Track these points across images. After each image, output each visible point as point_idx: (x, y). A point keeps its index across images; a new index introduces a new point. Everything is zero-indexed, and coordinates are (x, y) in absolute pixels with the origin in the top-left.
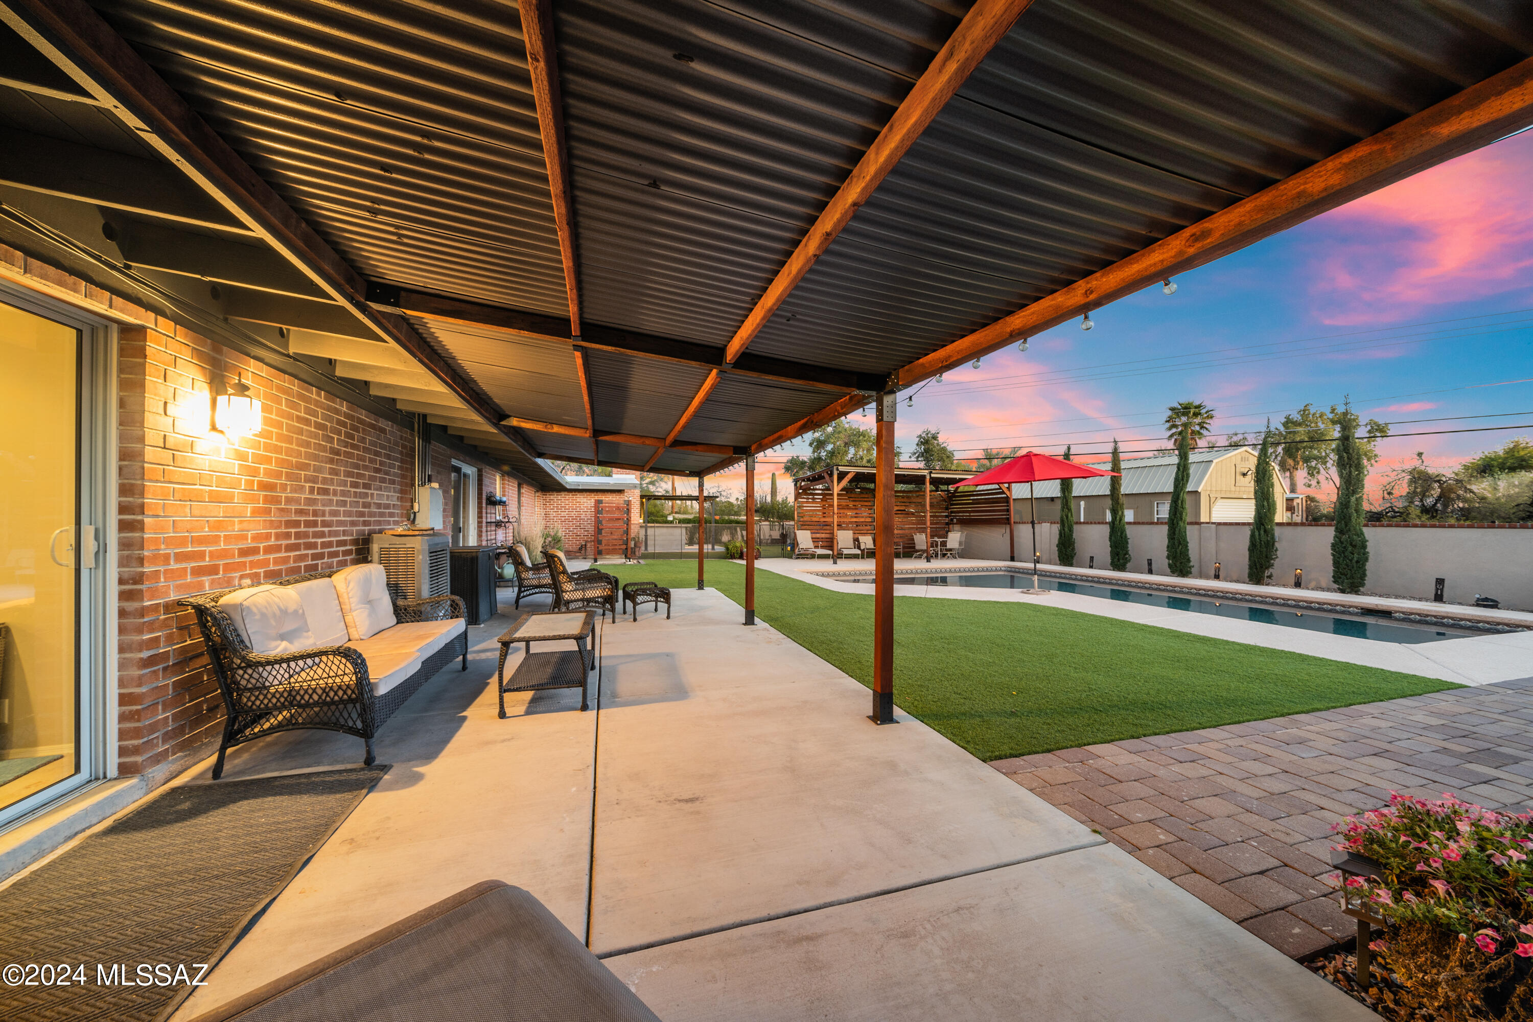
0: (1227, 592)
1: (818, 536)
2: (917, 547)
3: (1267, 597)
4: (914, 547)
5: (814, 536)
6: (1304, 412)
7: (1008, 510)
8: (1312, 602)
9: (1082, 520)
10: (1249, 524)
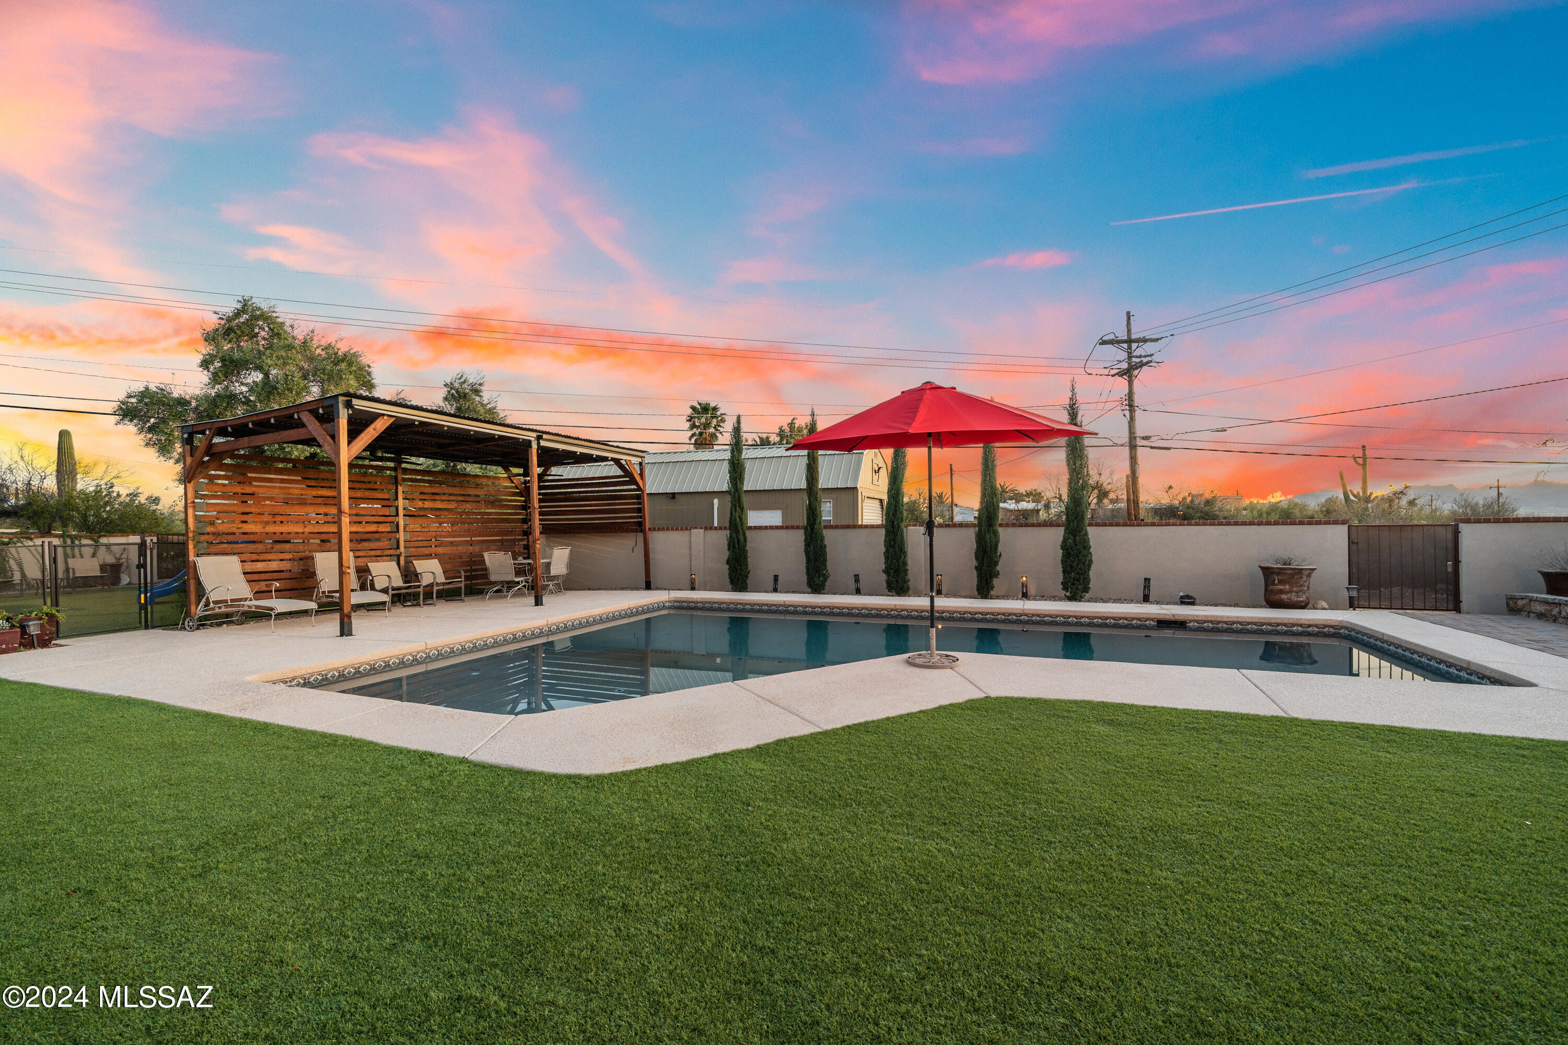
0: (1010, 614)
1: (260, 566)
2: (493, 578)
3: (1057, 616)
4: (486, 576)
5: (250, 567)
6: (791, 425)
7: (640, 510)
8: (1107, 618)
9: (716, 525)
10: (878, 526)
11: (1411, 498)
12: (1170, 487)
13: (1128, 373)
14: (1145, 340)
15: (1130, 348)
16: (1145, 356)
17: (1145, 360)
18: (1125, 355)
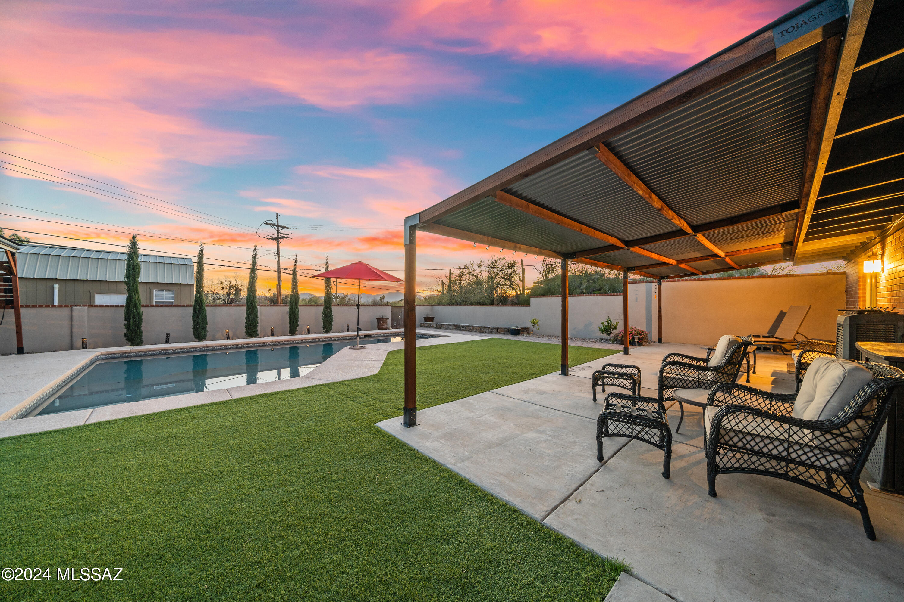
11: (349, 297)
12: (270, 289)
13: (277, 239)
14: (285, 227)
15: (278, 229)
16: (286, 234)
17: (286, 236)
18: (276, 232)
